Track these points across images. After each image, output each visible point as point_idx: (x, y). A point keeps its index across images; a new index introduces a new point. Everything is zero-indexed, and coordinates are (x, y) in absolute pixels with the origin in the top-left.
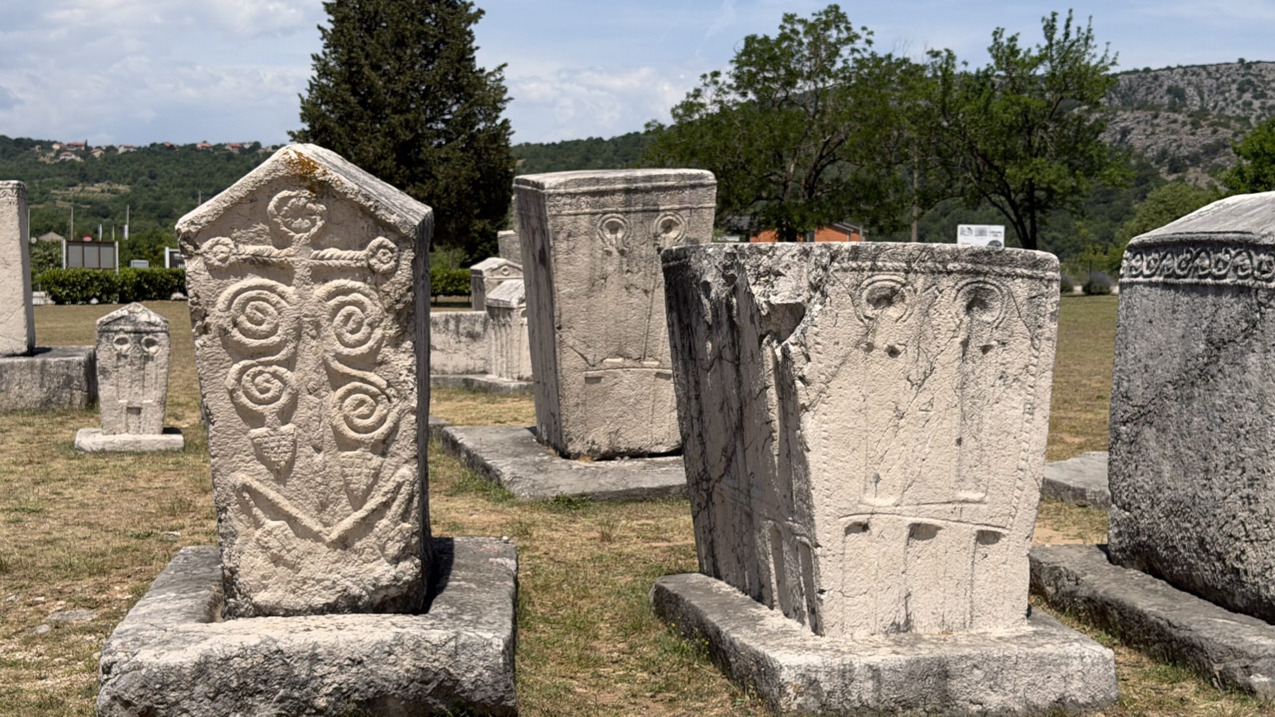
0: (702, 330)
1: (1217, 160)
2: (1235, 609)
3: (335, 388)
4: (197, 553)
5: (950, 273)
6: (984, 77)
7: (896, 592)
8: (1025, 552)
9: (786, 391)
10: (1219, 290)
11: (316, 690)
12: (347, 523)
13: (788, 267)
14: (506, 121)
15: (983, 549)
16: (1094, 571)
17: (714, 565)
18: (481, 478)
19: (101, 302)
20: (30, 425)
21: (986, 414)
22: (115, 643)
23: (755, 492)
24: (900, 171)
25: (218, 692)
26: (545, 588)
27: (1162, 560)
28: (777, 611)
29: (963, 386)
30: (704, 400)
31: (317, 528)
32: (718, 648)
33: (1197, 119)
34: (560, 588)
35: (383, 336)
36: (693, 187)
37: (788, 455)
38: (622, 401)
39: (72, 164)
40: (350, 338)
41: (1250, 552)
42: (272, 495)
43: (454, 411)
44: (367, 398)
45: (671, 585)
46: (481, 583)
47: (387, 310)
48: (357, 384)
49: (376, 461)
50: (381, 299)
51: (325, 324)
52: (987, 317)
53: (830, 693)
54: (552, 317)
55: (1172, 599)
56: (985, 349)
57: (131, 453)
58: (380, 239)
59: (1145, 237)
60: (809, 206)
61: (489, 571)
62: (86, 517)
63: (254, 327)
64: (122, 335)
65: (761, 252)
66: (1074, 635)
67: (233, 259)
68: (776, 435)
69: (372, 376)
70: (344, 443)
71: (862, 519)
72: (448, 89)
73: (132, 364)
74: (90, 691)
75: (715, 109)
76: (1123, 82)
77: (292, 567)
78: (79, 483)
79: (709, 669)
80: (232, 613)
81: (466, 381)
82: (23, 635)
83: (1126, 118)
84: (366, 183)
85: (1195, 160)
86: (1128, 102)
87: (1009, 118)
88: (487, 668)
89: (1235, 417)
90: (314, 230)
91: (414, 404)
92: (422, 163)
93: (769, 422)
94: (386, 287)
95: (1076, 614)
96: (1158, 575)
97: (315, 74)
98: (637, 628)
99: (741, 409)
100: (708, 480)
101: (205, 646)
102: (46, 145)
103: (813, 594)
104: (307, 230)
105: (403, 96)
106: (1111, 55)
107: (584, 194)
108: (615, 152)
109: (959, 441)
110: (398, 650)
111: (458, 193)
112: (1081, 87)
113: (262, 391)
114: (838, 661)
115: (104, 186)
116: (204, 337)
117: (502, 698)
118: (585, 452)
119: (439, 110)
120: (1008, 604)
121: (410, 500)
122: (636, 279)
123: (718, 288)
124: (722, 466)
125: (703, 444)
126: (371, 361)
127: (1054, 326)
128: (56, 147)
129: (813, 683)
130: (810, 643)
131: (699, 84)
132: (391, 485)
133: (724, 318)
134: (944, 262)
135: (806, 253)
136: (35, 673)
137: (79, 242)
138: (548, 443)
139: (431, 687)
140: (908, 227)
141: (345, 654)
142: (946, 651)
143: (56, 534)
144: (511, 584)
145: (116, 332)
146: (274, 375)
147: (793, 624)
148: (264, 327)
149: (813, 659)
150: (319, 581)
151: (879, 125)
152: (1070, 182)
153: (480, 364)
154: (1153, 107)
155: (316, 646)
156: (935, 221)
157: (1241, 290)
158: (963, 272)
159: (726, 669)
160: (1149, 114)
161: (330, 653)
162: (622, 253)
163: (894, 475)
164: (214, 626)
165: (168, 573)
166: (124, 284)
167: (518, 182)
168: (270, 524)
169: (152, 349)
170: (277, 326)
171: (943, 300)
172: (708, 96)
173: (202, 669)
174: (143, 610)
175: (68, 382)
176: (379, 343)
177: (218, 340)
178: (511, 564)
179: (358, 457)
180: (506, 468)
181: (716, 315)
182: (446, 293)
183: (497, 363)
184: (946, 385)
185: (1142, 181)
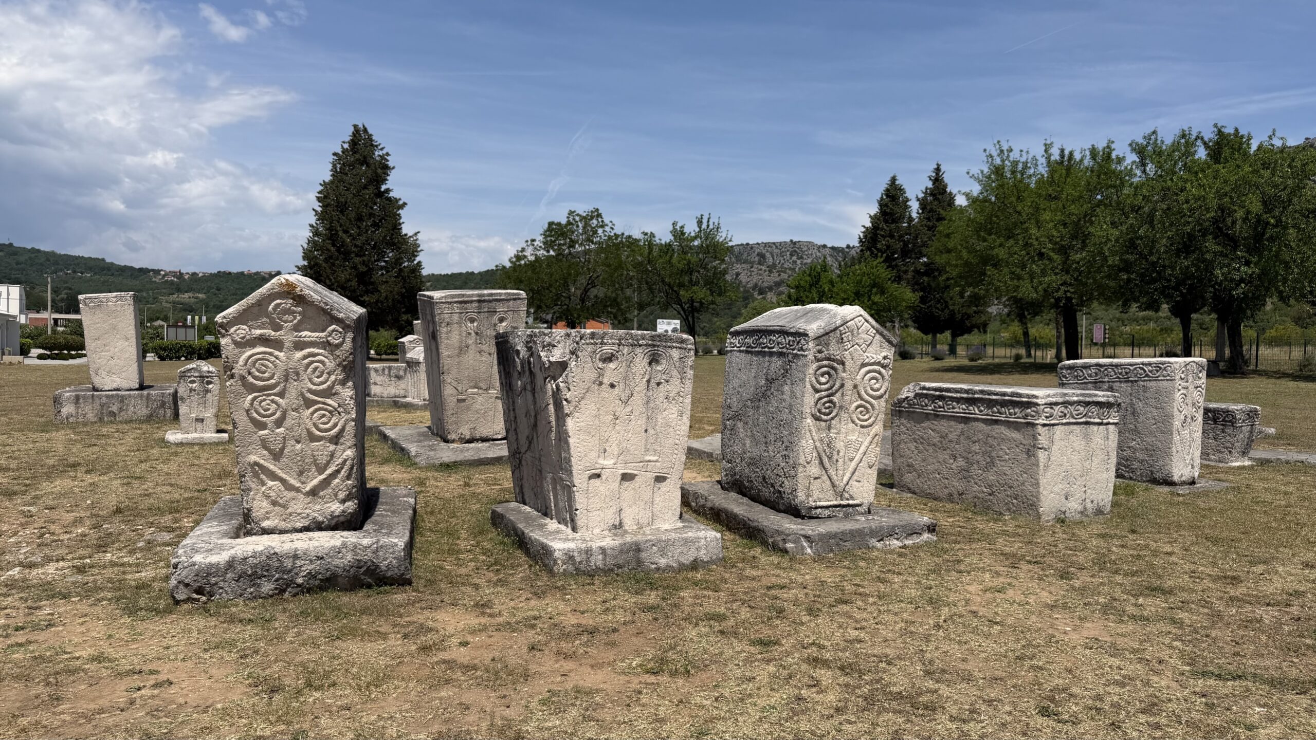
0: (516, 375)
1: (781, 289)
2: (779, 511)
3: (308, 408)
4: (232, 500)
5: (640, 346)
6: (669, 245)
7: (614, 509)
8: (679, 486)
9: (558, 406)
10: (771, 354)
11: (297, 574)
12: (315, 482)
13: (559, 342)
14: (419, 262)
15: (658, 485)
16: (714, 494)
17: (523, 497)
18: (399, 455)
19: (187, 359)
20: (140, 429)
21: (659, 417)
22: (180, 552)
23: (543, 459)
24: (628, 292)
25: (240, 577)
26: (432, 513)
27: (746, 488)
28: (554, 521)
29: (647, 403)
30: (517, 411)
31: (298, 485)
32: (523, 542)
33: (771, 268)
34: (440, 512)
35: (336, 379)
36: (515, 299)
37: (560, 440)
38: (477, 412)
39: (172, 282)
40: (316, 380)
41: (786, 482)
42: (272, 467)
43: (387, 418)
44: (327, 413)
45: (499, 509)
46: (394, 512)
47: (338, 365)
48: (321, 406)
49: (332, 447)
50: (334, 359)
51: (301, 372)
52: (659, 368)
53: (580, 562)
54: (439, 367)
55: (751, 507)
56: (658, 384)
57: (198, 444)
58: (334, 326)
59: (737, 328)
60: (582, 309)
61: (399, 505)
62: (169, 481)
63: (261, 375)
64: (192, 379)
65: (545, 334)
66: (702, 527)
67: (248, 337)
68: (554, 429)
69: (329, 401)
70: (313, 438)
71: (597, 471)
72: (387, 244)
73: (198, 394)
74: (167, 578)
75: (532, 258)
76: (736, 250)
77: (283, 507)
78: (167, 461)
79: (518, 553)
80: (249, 533)
81: (394, 401)
82: (128, 548)
83: (738, 267)
84: (326, 296)
85: (770, 289)
86: (739, 259)
87: (681, 266)
88: (394, 558)
89: (779, 416)
90: (295, 322)
91: (354, 416)
92: (373, 283)
93: (550, 423)
94: (337, 353)
95: (705, 516)
96: (744, 495)
97: (311, 235)
98: (481, 533)
99: (536, 416)
100: (520, 453)
101: (232, 552)
102: (157, 272)
103: (572, 511)
104: (292, 321)
105: (361, 247)
106: (729, 237)
107: (456, 302)
108: (481, 280)
109: (646, 431)
110: (344, 550)
111: (393, 300)
112: (715, 251)
113: (265, 410)
114: (584, 545)
115: (191, 294)
116: (232, 381)
117: (403, 574)
118: (457, 439)
119: (382, 255)
120: (670, 513)
121: (352, 468)
122: (485, 347)
123: (523, 353)
124: (527, 445)
125: (517, 434)
126: (329, 393)
127: (692, 372)
128: (162, 273)
129: (571, 558)
130: (570, 537)
131: (524, 245)
132: (340, 460)
133: (527, 369)
134: (638, 340)
135: (568, 335)
136: (135, 569)
137: (176, 326)
138: (437, 435)
139: (362, 570)
140: (632, 320)
141: (313, 554)
142: (639, 538)
143: (151, 491)
144: (411, 512)
145: (189, 377)
146: (272, 401)
147: (562, 527)
148: (266, 375)
149: (572, 545)
150: (299, 514)
151: (616, 269)
152: (710, 298)
153: (402, 392)
154: (750, 263)
155: (296, 550)
156: (646, 317)
157: (781, 354)
158: (647, 345)
159: (527, 552)
160: (749, 266)
161: (305, 554)
162: (477, 334)
163: (613, 449)
164: (238, 541)
165: (214, 510)
166: (200, 349)
167: (420, 295)
168: (270, 483)
169: (210, 386)
170: (274, 374)
171: (638, 359)
172: (529, 253)
173: (230, 564)
174: (199, 533)
175: (163, 405)
176: (334, 383)
177: (240, 383)
178: (412, 501)
179: (321, 445)
180: (413, 449)
181: (522, 367)
182: (386, 354)
183: (412, 391)
184: (639, 402)
185: (746, 299)
